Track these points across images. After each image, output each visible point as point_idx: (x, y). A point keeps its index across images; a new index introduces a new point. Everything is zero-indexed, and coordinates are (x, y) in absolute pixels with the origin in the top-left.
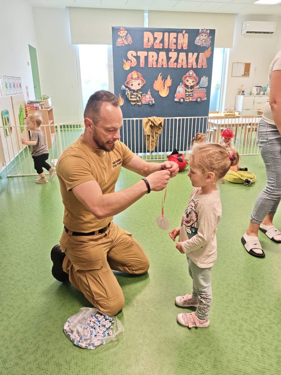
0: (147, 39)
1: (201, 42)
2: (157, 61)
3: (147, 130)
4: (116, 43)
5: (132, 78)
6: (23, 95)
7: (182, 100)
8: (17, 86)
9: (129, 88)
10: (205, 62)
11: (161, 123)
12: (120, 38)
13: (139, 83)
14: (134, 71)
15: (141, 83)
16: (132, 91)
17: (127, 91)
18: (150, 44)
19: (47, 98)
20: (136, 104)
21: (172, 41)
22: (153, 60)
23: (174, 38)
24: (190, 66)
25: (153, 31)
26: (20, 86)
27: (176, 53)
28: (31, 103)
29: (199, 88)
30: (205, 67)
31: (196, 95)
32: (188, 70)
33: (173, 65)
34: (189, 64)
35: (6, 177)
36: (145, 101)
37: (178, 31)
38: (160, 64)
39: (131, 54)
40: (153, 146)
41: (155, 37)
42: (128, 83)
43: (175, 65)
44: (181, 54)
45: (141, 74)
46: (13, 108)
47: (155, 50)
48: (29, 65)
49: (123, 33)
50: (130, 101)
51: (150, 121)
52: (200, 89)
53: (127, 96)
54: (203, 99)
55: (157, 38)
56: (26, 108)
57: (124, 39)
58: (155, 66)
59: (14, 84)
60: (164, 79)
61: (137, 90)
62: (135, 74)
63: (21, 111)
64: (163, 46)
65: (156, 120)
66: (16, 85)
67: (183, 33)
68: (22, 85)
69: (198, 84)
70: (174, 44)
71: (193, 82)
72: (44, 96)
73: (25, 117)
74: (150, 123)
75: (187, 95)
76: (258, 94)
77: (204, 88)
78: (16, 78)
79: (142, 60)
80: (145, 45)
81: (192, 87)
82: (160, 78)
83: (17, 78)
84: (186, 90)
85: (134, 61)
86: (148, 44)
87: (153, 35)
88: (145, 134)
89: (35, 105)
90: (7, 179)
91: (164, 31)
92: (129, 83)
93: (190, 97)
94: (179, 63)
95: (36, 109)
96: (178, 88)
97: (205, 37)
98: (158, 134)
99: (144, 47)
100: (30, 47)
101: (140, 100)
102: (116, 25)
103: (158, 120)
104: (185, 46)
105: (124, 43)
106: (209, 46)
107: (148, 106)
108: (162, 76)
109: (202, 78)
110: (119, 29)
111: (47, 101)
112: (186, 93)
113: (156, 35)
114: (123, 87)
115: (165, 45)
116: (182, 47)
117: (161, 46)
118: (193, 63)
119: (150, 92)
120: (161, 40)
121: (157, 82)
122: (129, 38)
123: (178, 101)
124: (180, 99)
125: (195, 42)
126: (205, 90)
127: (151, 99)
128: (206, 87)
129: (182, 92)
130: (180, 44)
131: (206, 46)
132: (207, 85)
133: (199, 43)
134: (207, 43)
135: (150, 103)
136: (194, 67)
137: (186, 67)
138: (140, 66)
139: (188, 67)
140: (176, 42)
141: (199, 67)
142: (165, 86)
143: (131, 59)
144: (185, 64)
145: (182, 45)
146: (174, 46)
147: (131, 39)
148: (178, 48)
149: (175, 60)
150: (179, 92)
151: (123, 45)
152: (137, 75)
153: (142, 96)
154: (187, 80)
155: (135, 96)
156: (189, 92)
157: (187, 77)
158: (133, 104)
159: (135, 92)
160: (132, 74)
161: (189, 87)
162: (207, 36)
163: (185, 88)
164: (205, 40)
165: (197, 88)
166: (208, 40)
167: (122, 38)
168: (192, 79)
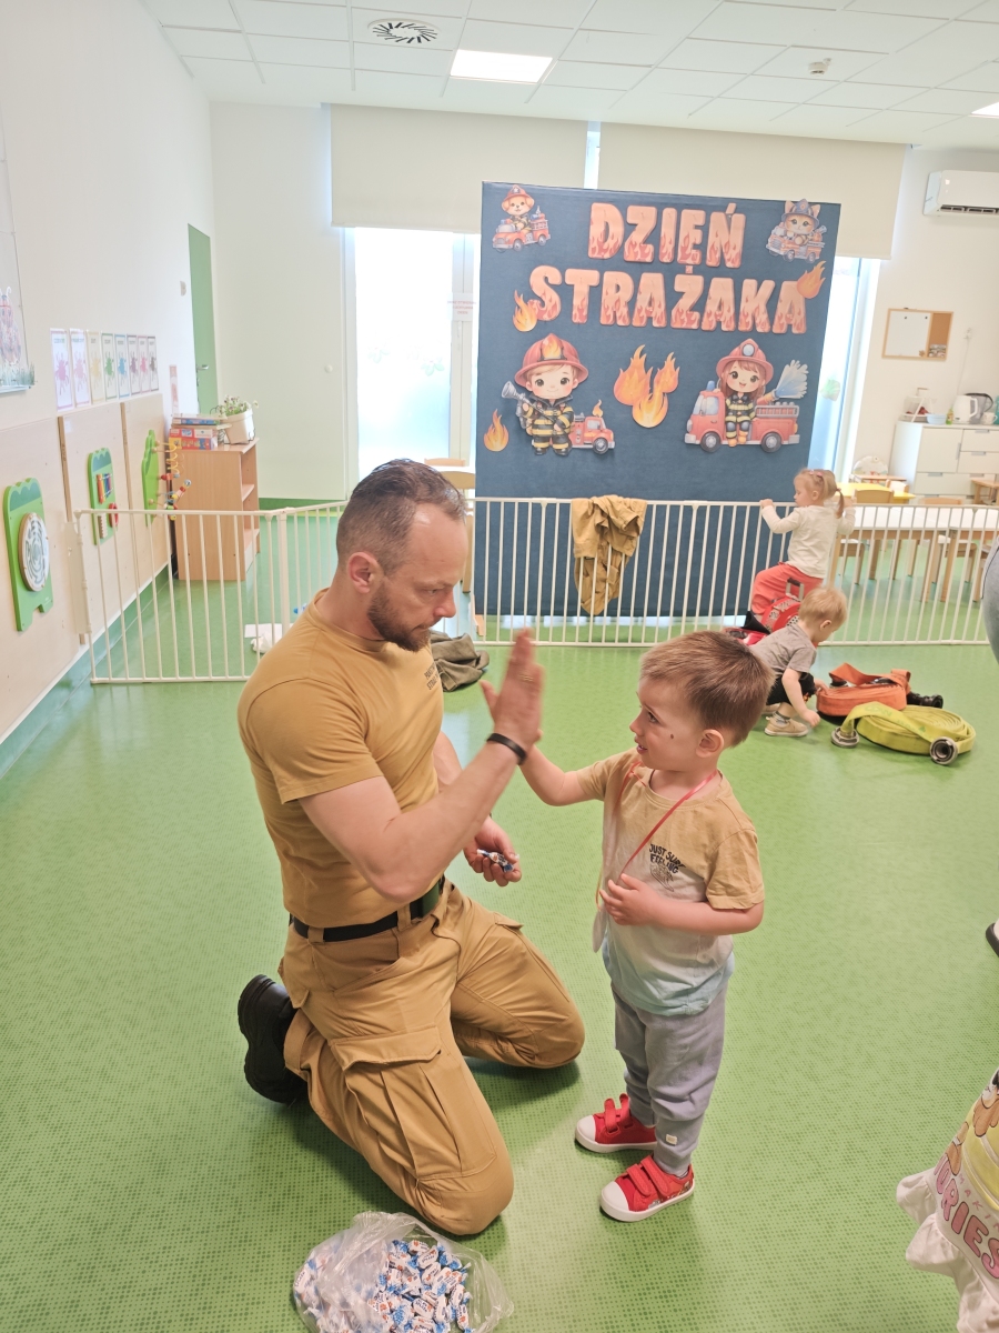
0: (602, 229)
1: (790, 246)
2: (632, 304)
3: (584, 540)
4: (494, 239)
5: (542, 359)
6: (161, 396)
7: (711, 441)
8: (143, 367)
9: (529, 394)
10: (799, 314)
11: (636, 518)
12: (508, 220)
13: (566, 376)
14: (551, 335)
15: (570, 376)
16: (538, 402)
17: (523, 402)
18: (611, 246)
19: (240, 411)
20: (550, 447)
21: (688, 236)
22: (618, 300)
23: (697, 227)
24: (747, 323)
25: (622, 201)
26: (153, 366)
27: (700, 279)
28: (186, 424)
29: (775, 402)
30: (798, 329)
31: (762, 426)
32: (738, 337)
33: (686, 320)
34: (741, 317)
35: (88, 683)
36: (583, 438)
37: (710, 205)
38: (643, 313)
39: (542, 277)
40: (604, 596)
41: (630, 221)
42: (526, 376)
43: (693, 318)
44: (716, 282)
45: (572, 348)
46: (125, 443)
47: (626, 265)
48: (183, 293)
49: (518, 206)
50: (532, 437)
51: (598, 512)
52: (778, 403)
53: (521, 420)
54: (788, 439)
55: (635, 225)
56: (166, 440)
57: (520, 226)
58: (624, 321)
59: (133, 359)
60: (654, 365)
61: (557, 401)
62: (551, 348)
63: (152, 452)
64: (656, 253)
65: (618, 509)
66: (138, 365)
67: (727, 212)
68: (158, 364)
69: (771, 386)
70: (695, 246)
71: (754, 379)
72: (231, 402)
73: (160, 475)
74: (598, 519)
75: (731, 425)
76: (974, 421)
77: (792, 403)
78: (140, 340)
79: (580, 299)
80: (594, 249)
81: (749, 398)
82: (638, 361)
83: (144, 340)
84: (727, 407)
85: (551, 301)
86: (605, 246)
87: (624, 216)
88: (576, 556)
89: (198, 433)
90: (92, 690)
91: (662, 204)
92: (531, 375)
93: (742, 433)
94: (709, 315)
95: (201, 448)
96: (700, 398)
97: (803, 227)
98: (621, 554)
99: (590, 255)
100: (194, 233)
101: (566, 435)
102: (497, 177)
103: (627, 508)
104: (733, 256)
105: (519, 240)
106: (817, 258)
107: (590, 455)
108: (645, 356)
109: (787, 366)
110: (508, 190)
111: (241, 421)
112: (729, 418)
113: (634, 213)
114: (510, 388)
115: (664, 251)
116: (722, 259)
117: (647, 255)
118: (757, 315)
119: (601, 409)
120: (648, 234)
121: (627, 375)
122: (538, 223)
123: (697, 443)
124: (706, 435)
125: (768, 243)
126: (794, 410)
127: (605, 433)
128: (800, 398)
129: (712, 413)
130: (716, 249)
131: (806, 258)
132: (804, 393)
133: (781, 247)
134: (808, 249)
135: (599, 448)
136: (761, 328)
137: (732, 328)
138: (572, 321)
139: (740, 329)
140: (701, 242)
141: (776, 329)
142: (653, 392)
143: (543, 294)
144: (728, 319)
145: (724, 251)
146: (693, 254)
147: (544, 227)
148: (708, 262)
149: (695, 302)
150: (704, 412)
151: (518, 245)
152: (559, 350)
153: (573, 423)
154: (732, 373)
155: (549, 419)
156: (739, 413)
157: (735, 363)
158: (540, 449)
159: (551, 406)
160: (542, 345)
161: (740, 398)
162: (811, 226)
163: (726, 400)
164: (804, 237)
165: (765, 400)
166: (813, 238)
167: (517, 222)
168: (750, 371)
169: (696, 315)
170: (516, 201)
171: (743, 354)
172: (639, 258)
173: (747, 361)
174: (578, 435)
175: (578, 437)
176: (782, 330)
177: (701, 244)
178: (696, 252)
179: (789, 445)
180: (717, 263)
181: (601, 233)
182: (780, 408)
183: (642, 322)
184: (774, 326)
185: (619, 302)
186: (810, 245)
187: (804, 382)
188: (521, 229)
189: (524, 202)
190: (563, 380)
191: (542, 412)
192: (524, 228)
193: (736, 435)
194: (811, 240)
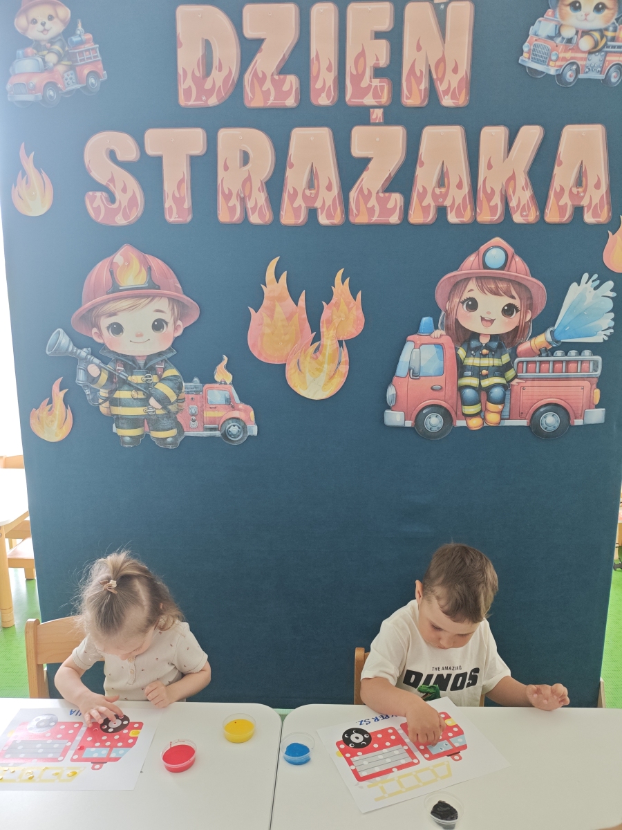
0: (200, 53)
1: (569, 55)
2: (275, 186)
5: (115, 288)
7: (434, 422)
10: (598, 186)
12: (30, 50)
13: (160, 316)
14: (126, 248)
15: (168, 317)
16: (116, 361)
17: (89, 362)
18: (219, 83)
20: (146, 435)
21: (362, 54)
22: (248, 179)
23: (378, 35)
24: (493, 210)
27: (398, 133)
29: (552, 352)
30: (595, 215)
31: (531, 394)
32: (476, 235)
33: (377, 209)
34: (481, 195)
36: (203, 420)
38: (299, 202)
39: (105, 152)
41: (249, 33)
42: (90, 319)
43: (390, 205)
44: (430, 134)
45: (167, 268)
47: (253, 115)
50: (117, 419)
52: (559, 353)
53: (87, 392)
54: (582, 416)
55: (259, 42)
57: (51, 58)
58: (261, 215)
61: (149, 358)
62: (130, 268)
64: (304, 90)
69: (545, 320)
70: (378, 72)
71: (509, 310)
75: (469, 393)
77: (587, 353)
79: (176, 181)
80: (188, 92)
81: (502, 343)
84: (459, 362)
85: (124, 190)
86: (208, 85)
87: (238, 25)
92: (98, 316)
93: (491, 406)
94: (422, 196)
96: (409, 347)
99: (182, 101)
104: (454, 85)
105: (54, 85)
109: (574, 285)
112: (465, 381)
113: (258, 21)
114: (61, 340)
115: (319, 85)
116: (432, 91)
117: (288, 93)
118: (510, 191)
119: (229, 371)
120: (286, 56)
121: (264, 314)
122: (82, 52)
123: (407, 425)
124: (424, 412)
125: (521, 53)
126: (591, 364)
127: (239, 410)
128: (602, 341)
129: (431, 372)
130: (418, 74)
131: (602, 77)
132: (608, 332)
133: (550, 60)
134: (608, 58)
135: (230, 436)
136: (522, 216)
137: (467, 218)
138: (165, 220)
139: (479, 219)
140: (388, 62)
141: (552, 216)
142: (320, 340)
143: (109, 181)
144: (459, 201)
145: (435, 76)
146: (376, 86)
147: (95, 57)
148: (408, 98)
149: (392, 175)
150: (417, 370)
151: (51, 93)
152: (144, 273)
153: (182, 395)
154: (465, 300)
155: (137, 389)
156: (484, 372)
157: (471, 282)
158: (128, 439)
159: (140, 368)
160: (112, 263)
161: (484, 345)
162: (612, 12)
163: (456, 349)
164: (597, 35)
165: (534, 348)
166: (617, 34)
167: (45, 52)
168: (502, 296)
169: (396, 199)
170: (41, 13)
171: (486, 267)
172: (271, 101)
173: (495, 279)
174: (193, 415)
175: (194, 418)
176: (564, 217)
177: (389, 66)
178: (380, 82)
179: (585, 426)
180: (424, 101)
181: (199, 60)
182: (562, 362)
183: (297, 216)
184: (547, 211)
185: (248, 183)
186: (610, 49)
187: (609, 312)
188: (55, 65)
189: (53, 14)
190: (156, 323)
191: (125, 378)
192: (59, 62)
193: (481, 411)
194: (613, 39)
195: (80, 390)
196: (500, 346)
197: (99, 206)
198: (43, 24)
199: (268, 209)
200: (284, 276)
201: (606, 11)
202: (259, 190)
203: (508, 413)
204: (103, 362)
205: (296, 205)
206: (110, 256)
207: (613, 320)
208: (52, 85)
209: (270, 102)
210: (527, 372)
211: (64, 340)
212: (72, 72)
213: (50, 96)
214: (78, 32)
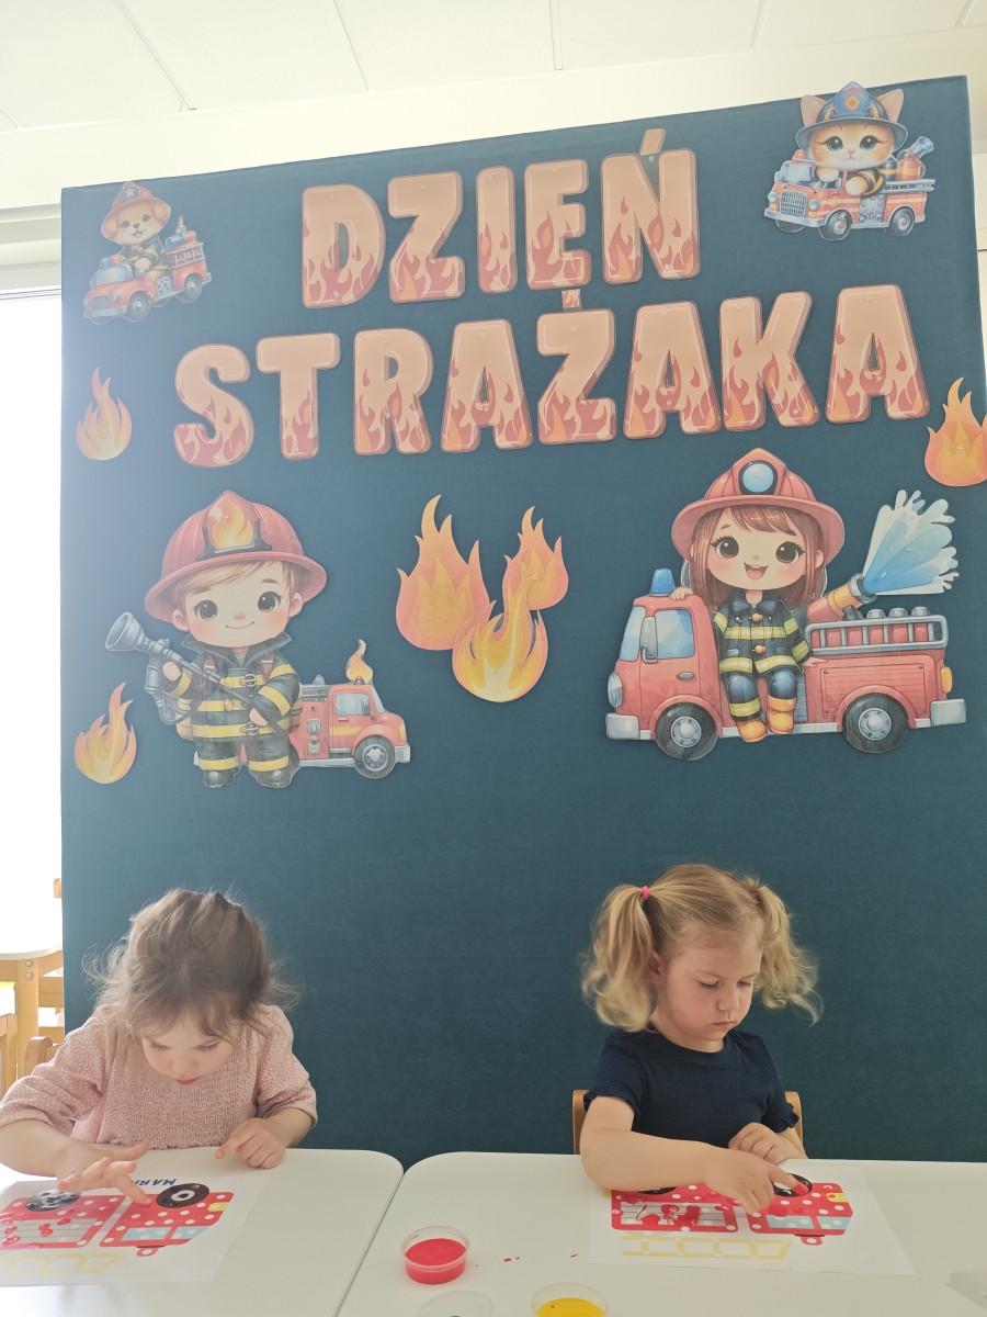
0: (332, 240)
1: (833, 202)
2: (433, 402)
4: (86, 302)
5: (209, 551)
7: (687, 731)
9: (179, 639)
10: (902, 366)
12: (116, 257)
13: (271, 589)
14: (227, 497)
15: (281, 589)
18: (356, 275)
20: (242, 768)
21: (548, 223)
22: (397, 394)
23: (568, 199)
24: (748, 410)
25: (375, 175)
27: (603, 319)
29: (863, 612)
30: (903, 405)
33: (578, 420)
34: (728, 393)
36: (327, 742)
37: (598, 146)
38: (468, 420)
39: (205, 369)
41: (396, 211)
42: (171, 599)
43: (597, 415)
44: (647, 316)
45: (281, 521)
47: (402, 311)
52: (875, 613)
53: (160, 703)
54: (928, 713)
55: (411, 220)
58: (415, 441)
62: (232, 522)
64: (471, 274)
67: (643, 152)
69: (846, 565)
70: (570, 244)
71: (787, 552)
75: (739, 683)
77: (920, 610)
80: (316, 288)
81: (781, 603)
84: (719, 636)
85: (227, 420)
86: (342, 278)
87: (382, 204)
91: (472, 162)
92: (184, 593)
93: (775, 702)
94: (643, 399)
99: (308, 301)
101: (282, 736)
104: (677, 250)
106: (921, 219)
109: (885, 509)
110: (113, 197)
112: (730, 664)
113: (404, 194)
115: (490, 267)
116: (647, 260)
117: (448, 282)
118: (771, 383)
119: (367, 663)
120: (446, 235)
121: (420, 578)
122: (181, 253)
123: (642, 738)
124: (669, 714)
125: (767, 203)
126: (930, 627)
127: (381, 723)
128: (942, 591)
129: (675, 651)
130: (626, 241)
131: (885, 225)
132: (950, 577)
133: (809, 209)
134: (889, 202)
135: (369, 764)
136: (792, 416)
137: (710, 424)
138: (282, 456)
139: (729, 425)
140: (583, 231)
141: (838, 412)
142: (503, 611)
143: (208, 408)
144: (696, 402)
145: (649, 242)
146: (569, 261)
147: (196, 257)
148: (613, 273)
149: (598, 374)
150: (652, 649)
151: (139, 304)
152: (250, 530)
153: (298, 705)
154: (719, 541)
155: (232, 697)
156: (759, 648)
157: (724, 513)
158: (215, 775)
159: (238, 666)
160: (206, 517)
161: (754, 607)
162: (886, 145)
163: (713, 616)
164: (870, 175)
165: (834, 608)
166: (897, 171)
167: (135, 258)
168: (773, 531)
169: (605, 406)
170: (133, 215)
171: (744, 491)
172: (427, 292)
173: (761, 507)
174: (312, 734)
175: (314, 738)
176: (857, 412)
177: (585, 236)
178: (574, 256)
179: (934, 729)
180: (636, 274)
181: (330, 249)
182: (882, 626)
183: (465, 439)
184: (830, 406)
185: (397, 399)
186: (891, 191)
187: (946, 546)
188: (146, 271)
189: (150, 214)
190: (264, 599)
191: (215, 681)
192: (151, 268)
193: (761, 710)
194: (893, 178)
195: (151, 700)
196: (780, 607)
197: (193, 442)
198: (136, 226)
199: (424, 431)
200: (448, 521)
201: (878, 145)
202: (411, 407)
203: (804, 713)
204: (185, 659)
205: (463, 424)
206: (205, 507)
207: (955, 557)
208: (141, 294)
209: (425, 293)
210: (827, 646)
211: (133, 628)
212: (167, 277)
213: (138, 308)
214: (179, 231)
